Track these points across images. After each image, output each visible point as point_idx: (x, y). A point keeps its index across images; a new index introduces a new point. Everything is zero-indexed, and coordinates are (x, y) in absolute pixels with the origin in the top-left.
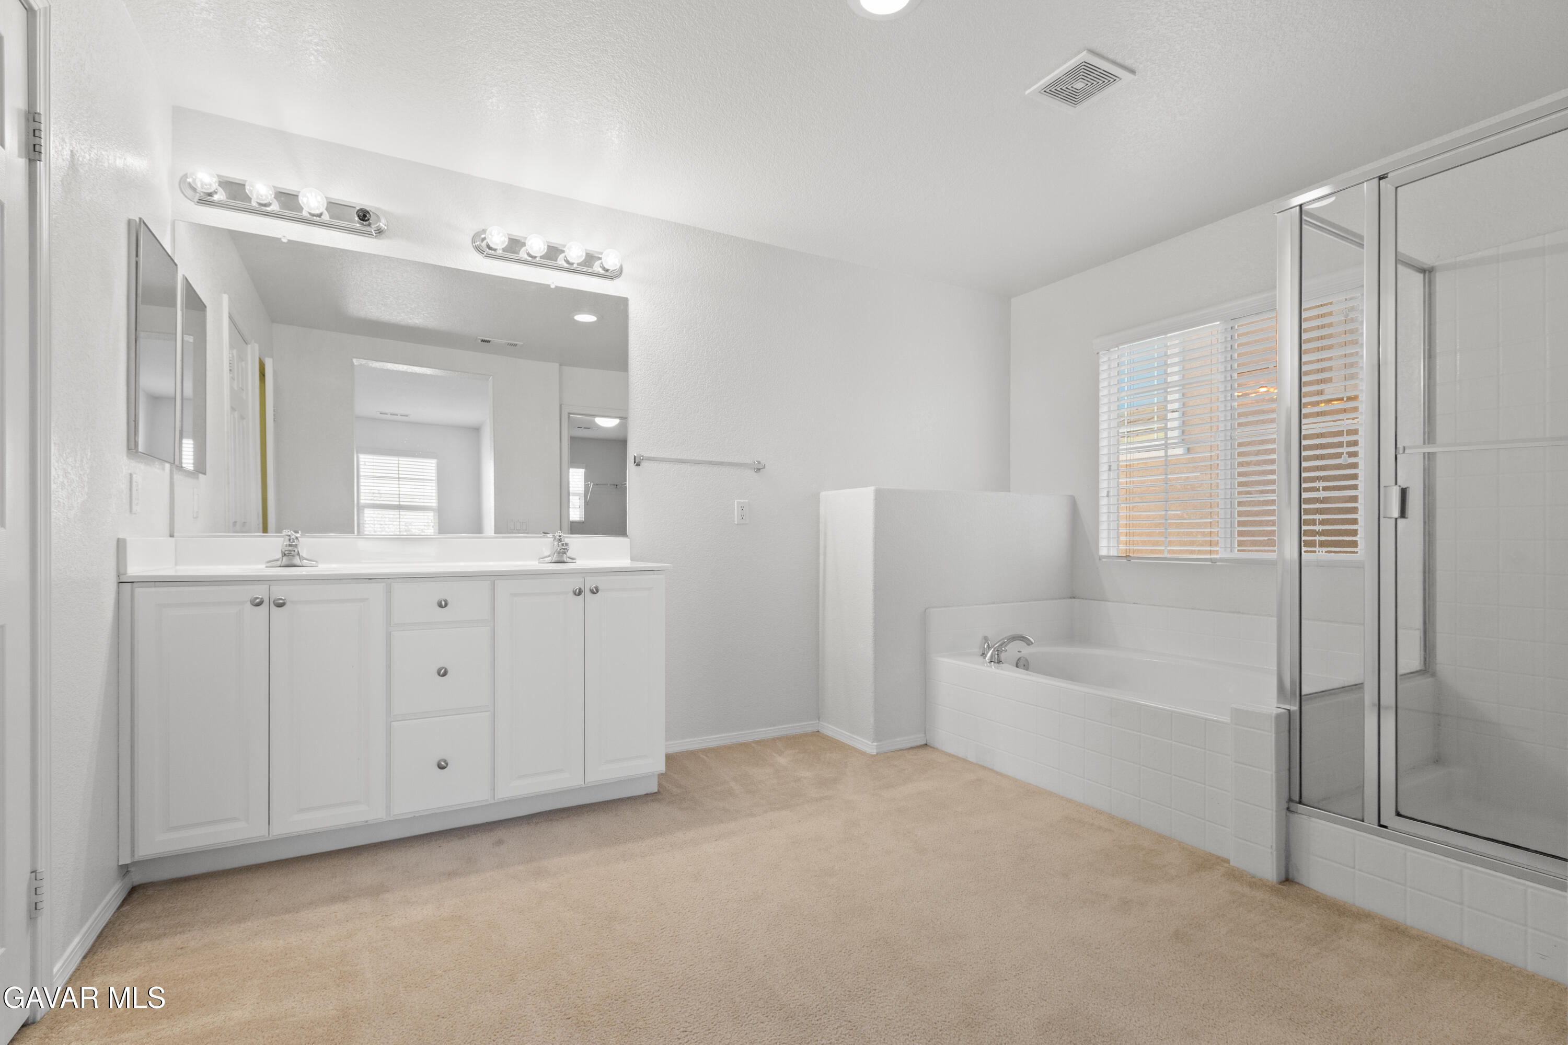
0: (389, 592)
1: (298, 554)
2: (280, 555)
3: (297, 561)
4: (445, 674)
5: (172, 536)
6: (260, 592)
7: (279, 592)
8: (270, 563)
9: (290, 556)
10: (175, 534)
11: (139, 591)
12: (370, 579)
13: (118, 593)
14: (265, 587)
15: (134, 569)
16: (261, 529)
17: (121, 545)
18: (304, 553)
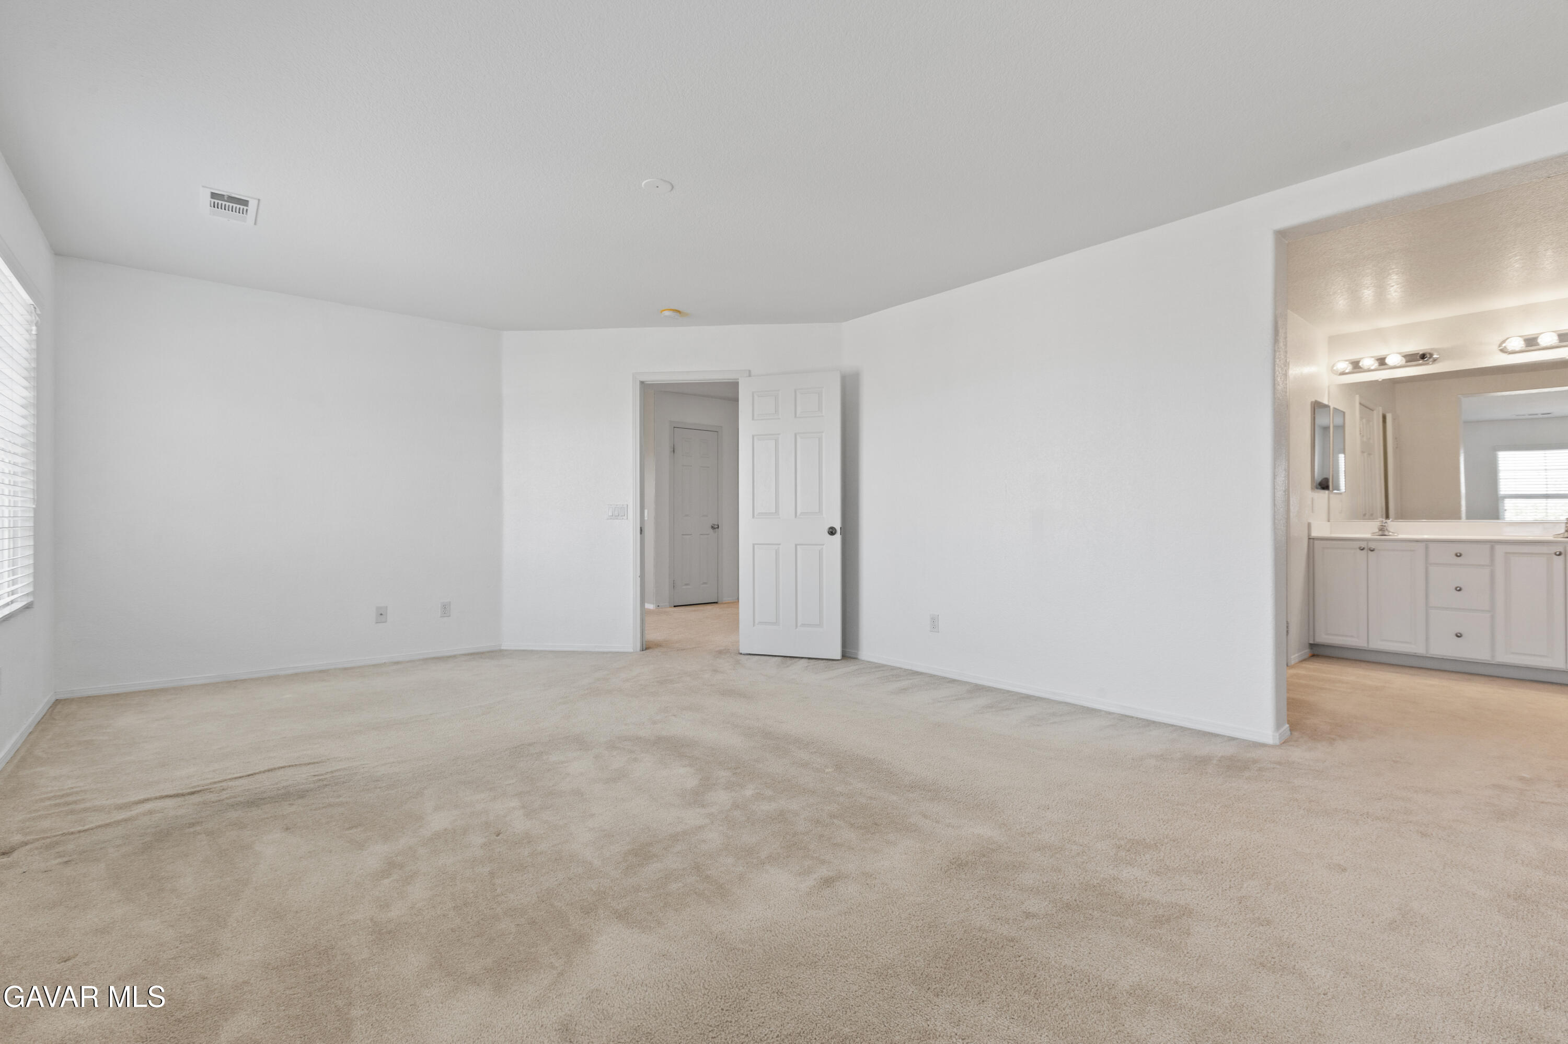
0: (1427, 548)
1: (1387, 530)
2: (1377, 531)
3: (1386, 533)
4: (1460, 590)
5: (1329, 521)
6: (1363, 545)
7: (1372, 545)
8: (1373, 534)
9: (1383, 530)
10: (1330, 521)
11: (1316, 542)
12: (1417, 541)
13: (1309, 542)
14: (1366, 542)
15: (1314, 534)
16: (1384, 516)
17: (1309, 525)
18: (1389, 529)
